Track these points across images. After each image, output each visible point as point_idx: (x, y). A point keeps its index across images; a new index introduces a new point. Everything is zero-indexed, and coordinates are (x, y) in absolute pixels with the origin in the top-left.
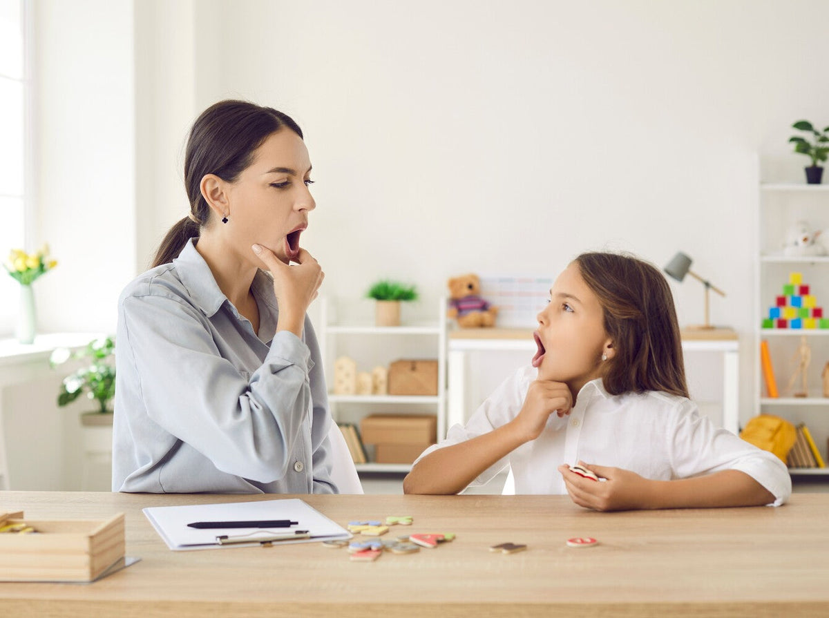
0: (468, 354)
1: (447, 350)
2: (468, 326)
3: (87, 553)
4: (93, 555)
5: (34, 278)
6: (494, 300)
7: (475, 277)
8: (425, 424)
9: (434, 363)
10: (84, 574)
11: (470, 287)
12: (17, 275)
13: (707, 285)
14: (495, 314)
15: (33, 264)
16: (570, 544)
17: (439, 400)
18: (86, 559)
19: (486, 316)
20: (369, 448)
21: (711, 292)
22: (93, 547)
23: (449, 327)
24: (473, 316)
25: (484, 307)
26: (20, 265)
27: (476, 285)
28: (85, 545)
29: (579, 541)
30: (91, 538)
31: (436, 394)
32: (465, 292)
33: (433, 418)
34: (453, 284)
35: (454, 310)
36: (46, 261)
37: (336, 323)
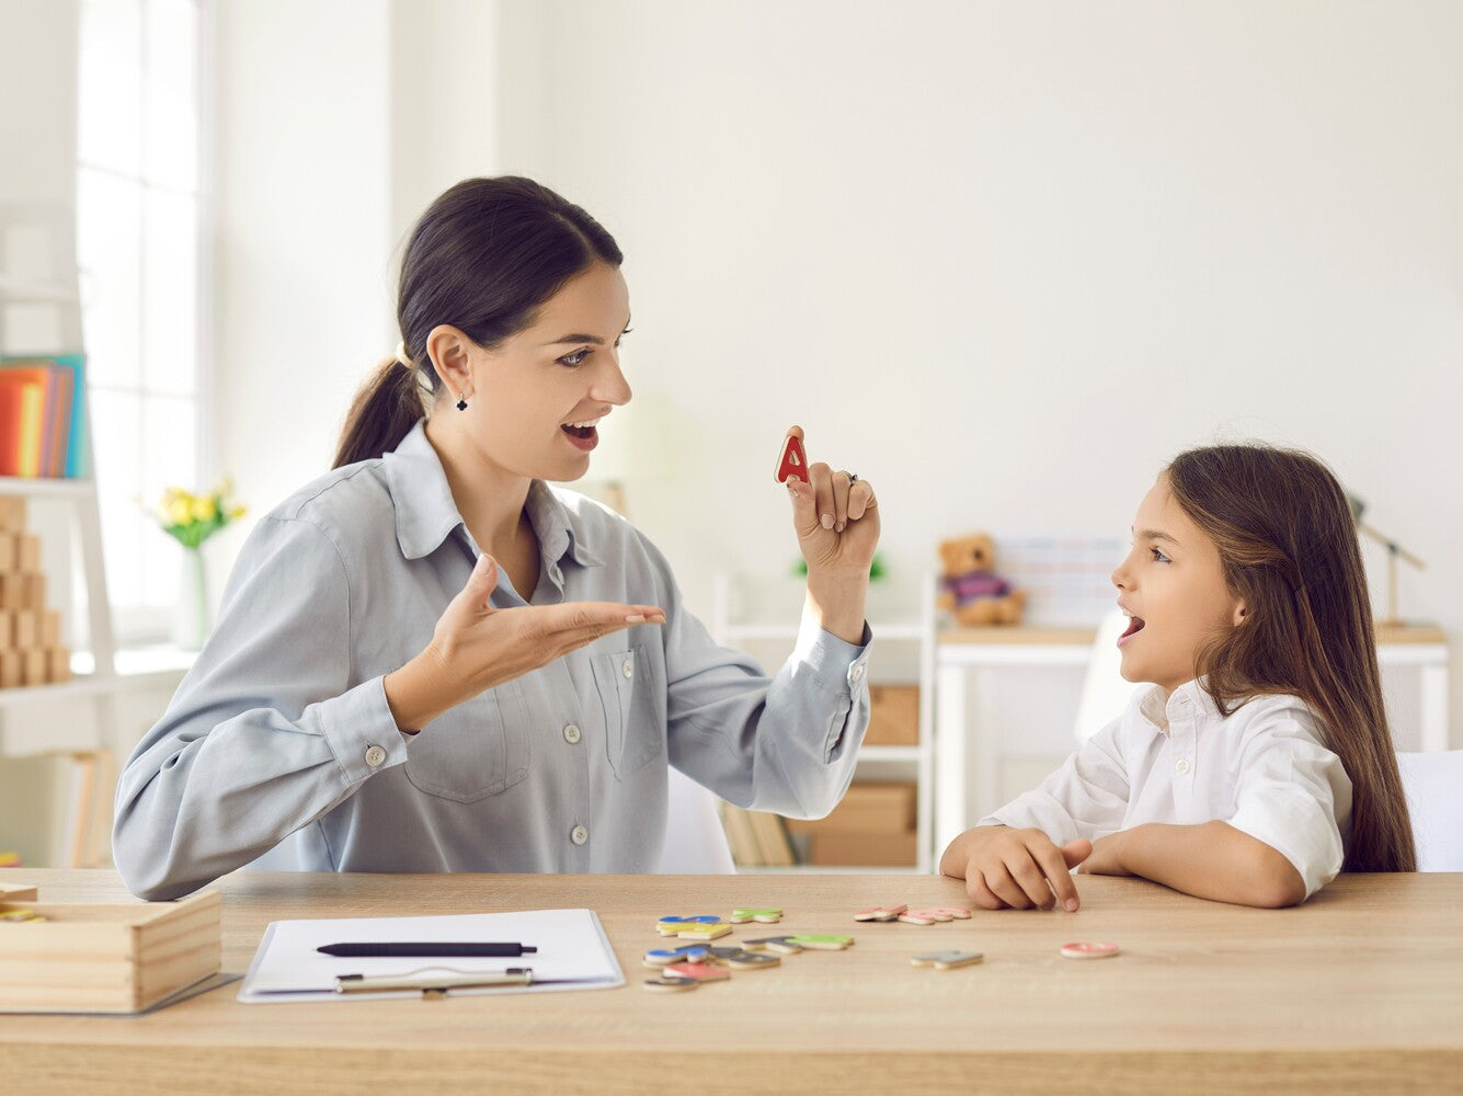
0: (972, 672)
1: (937, 664)
2: (974, 624)
3: (128, 959)
4: (140, 964)
5: (207, 535)
6: (1020, 578)
7: (986, 539)
8: (897, 797)
9: (912, 691)
10: (124, 1000)
11: (978, 555)
12: (176, 530)
13: (1393, 549)
14: (1022, 603)
15: (203, 511)
16: (1067, 953)
17: (920, 755)
18: (127, 969)
19: (1005, 606)
20: (800, 840)
21: (1401, 564)
22: (140, 948)
23: (941, 626)
24: (982, 606)
25: (1002, 590)
26: (180, 514)
27: (987, 552)
28: (125, 943)
29: (1084, 947)
30: (138, 929)
31: (915, 741)
32: (968, 564)
33: (910, 788)
34: (948, 550)
35: (949, 597)
36: (228, 506)
37: (743, 619)
